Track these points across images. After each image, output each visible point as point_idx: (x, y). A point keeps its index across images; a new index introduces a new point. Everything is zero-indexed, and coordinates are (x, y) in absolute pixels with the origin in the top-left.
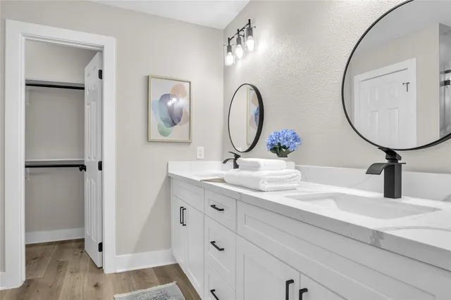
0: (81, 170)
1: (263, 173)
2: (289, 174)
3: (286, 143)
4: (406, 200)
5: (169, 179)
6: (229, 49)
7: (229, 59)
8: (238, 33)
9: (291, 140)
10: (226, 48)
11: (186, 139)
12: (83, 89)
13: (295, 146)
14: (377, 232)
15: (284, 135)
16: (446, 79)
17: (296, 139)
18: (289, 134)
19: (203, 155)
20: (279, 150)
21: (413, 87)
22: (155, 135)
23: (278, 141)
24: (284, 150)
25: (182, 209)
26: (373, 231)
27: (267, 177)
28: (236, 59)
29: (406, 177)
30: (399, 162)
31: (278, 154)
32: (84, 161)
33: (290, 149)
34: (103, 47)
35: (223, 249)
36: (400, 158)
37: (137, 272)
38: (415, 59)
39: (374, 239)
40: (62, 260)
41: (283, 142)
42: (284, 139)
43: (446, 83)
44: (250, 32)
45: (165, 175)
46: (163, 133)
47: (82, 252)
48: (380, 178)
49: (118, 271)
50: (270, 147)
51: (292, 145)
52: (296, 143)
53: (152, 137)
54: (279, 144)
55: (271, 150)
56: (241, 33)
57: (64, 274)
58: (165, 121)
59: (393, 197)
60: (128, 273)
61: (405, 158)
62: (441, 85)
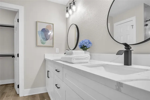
0: (12, 57)
1: (74, 56)
2: (85, 56)
3: (86, 45)
4: (133, 66)
5: (45, 60)
6: (67, 11)
7: (67, 15)
8: (70, 5)
9: (88, 43)
10: (66, 11)
11: (52, 45)
12: (14, 27)
13: (89, 46)
14: (119, 83)
15: (85, 41)
16: (146, 24)
17: (90, 43)
18: (87, 41)
19: (58, 51)
20: (84, 48)
21: (134, 27)
22: (39, 43)
23: (83, 44)
24: (85, 48)
25: (48, 71)
26: (117, 82)
27: (75, 57)
28: (70, 15)
29: (134, 56)
30: (130, 49)
31: (83, 49)
32: (14, 54)
33: (88, 47)
34: (18, 10)
35: (59, 88)
36: (131, 48)
37: (32, 95)
38: (135, 17)
39: (117, 87)
40: (4, 92)
41: (85, 44)
42: (85, 43)
43: (147, 25)
44: (74, 4)
45: (43, 59)
46: (42, 43)
47: (13, 88)
48: (122, 56)
49: (25, 95)
50: (80, 47)
51: (88, 46)
52: (90, 45)
53: (38, 45)
54: (83, 45)
55: (80, 48)
56: (71, 5)
57: (4, 97)
58: (43, 38)
59: (128, 65)
60: (29, 96)
61: (133, 48)
62: (145, 26)
